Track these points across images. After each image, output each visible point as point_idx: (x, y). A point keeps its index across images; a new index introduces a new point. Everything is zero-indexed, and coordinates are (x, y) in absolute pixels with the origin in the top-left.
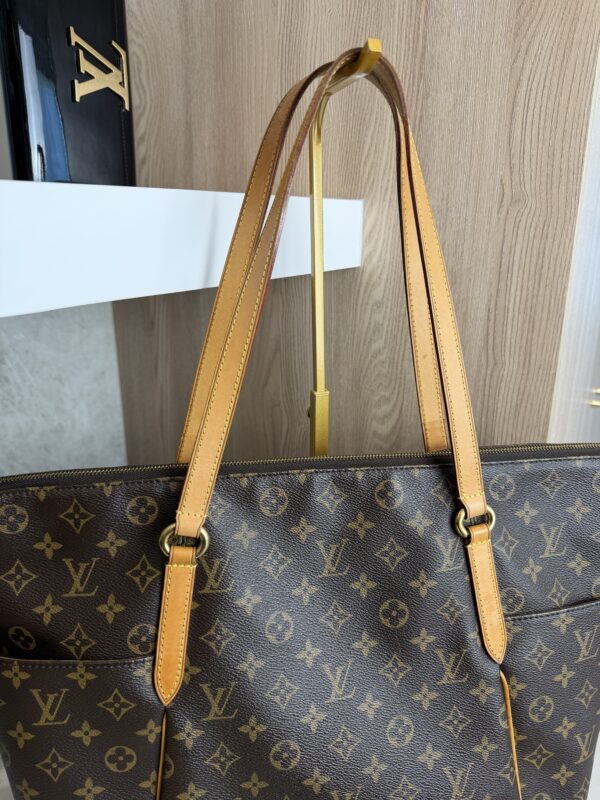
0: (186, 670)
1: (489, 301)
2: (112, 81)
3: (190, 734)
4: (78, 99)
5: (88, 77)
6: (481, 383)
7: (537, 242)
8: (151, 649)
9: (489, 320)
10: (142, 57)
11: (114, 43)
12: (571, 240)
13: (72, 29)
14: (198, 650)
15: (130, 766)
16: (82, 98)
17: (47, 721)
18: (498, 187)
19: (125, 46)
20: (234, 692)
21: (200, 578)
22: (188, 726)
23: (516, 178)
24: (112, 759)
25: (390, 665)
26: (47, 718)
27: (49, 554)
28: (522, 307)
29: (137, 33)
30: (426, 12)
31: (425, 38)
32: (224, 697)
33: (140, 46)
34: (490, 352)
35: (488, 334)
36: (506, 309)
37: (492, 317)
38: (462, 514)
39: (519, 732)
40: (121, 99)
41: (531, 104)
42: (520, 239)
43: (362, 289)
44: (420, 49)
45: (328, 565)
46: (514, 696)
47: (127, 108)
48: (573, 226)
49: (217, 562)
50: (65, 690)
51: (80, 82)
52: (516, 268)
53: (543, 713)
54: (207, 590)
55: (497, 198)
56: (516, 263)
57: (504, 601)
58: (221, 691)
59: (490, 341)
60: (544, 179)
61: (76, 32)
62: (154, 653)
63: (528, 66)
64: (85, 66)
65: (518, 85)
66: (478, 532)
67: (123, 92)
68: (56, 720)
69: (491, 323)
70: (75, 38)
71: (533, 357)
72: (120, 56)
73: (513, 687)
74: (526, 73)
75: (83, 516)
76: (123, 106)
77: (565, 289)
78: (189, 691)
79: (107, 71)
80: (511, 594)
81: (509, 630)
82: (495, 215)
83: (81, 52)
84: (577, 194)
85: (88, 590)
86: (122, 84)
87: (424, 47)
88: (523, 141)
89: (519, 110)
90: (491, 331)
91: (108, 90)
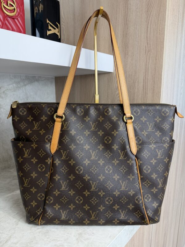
0: (58, 147)
1: (144, 77)
2: (56, 31)
3: (57, 162)
4: (48, 35)
5: (50, 30)
6: (143, 99)
7: (154, 61)
8: (50, 141)
9: (144, 82)
10: (64, 27)
11: (57, 23)
12: (163, 59)
13: (47, 19)
14: (61, 142)
15: (44, 170)
16: (49, 35)
17: (26, 156)
18: (145, 48)
19: (59, 24)
20: (68, 152)
21: (62, 126)
22: (57, 160)
23: (149, 46)
24: (40, 168)
25: (107, 153)
26: (26, 155)
27: (30, 120)
28: (152, 78)
29: (63, 22)
30: (127, 9)
31: (127, 15)
32: (66, 154)
33: (64, 25)
34: (144, 91)
35: (144, 86)
36: (148, 79)
37: (145, 81)
38: (125, 117)
39: (141, 175)
40: (58, 35)
41: (152, 27)
42: (150, 61)
43: (114, 78)
44: (126, 18)
45: (93, 128)
46: (139, 165)
47: (59, 37)
48: (163, 56)
49: (66, 123)
50: (30, 149)
51: (48, 31)
52: (150, 68)
53: (148, 170)
54: (64, 129)
55: (144, 51)
56: (150, 67)
57: (136, 140)
58: (65, 152)
59: (144, 88)
60: (155, 45)
61: (48, 20)
62: (51, 142)
63: (150, 18)
64: (50, 28)
65: (148, 23)
66: (129, 121)
67: (58, 34)
68: (28, 156)
69: (144, 83)
70: (48, 21)
71: (155, 91)
72: (58, 26)
73: (139, 162)
74: (150, 20)
75: (38, 111)
76: (58, 37)
77: (162, 72)
78: (58, 151)
79: (55, 29)
80: (138, 138)
81: (138, 147)
82: (144, 55)
83: (49, 25)
84: (163, 48)
85: (38, 128)
86: (58, 32)
87: (127, 17)
88: (150, 36)
89: (149, 29)
90: (144, 85)
91: (55, 33)
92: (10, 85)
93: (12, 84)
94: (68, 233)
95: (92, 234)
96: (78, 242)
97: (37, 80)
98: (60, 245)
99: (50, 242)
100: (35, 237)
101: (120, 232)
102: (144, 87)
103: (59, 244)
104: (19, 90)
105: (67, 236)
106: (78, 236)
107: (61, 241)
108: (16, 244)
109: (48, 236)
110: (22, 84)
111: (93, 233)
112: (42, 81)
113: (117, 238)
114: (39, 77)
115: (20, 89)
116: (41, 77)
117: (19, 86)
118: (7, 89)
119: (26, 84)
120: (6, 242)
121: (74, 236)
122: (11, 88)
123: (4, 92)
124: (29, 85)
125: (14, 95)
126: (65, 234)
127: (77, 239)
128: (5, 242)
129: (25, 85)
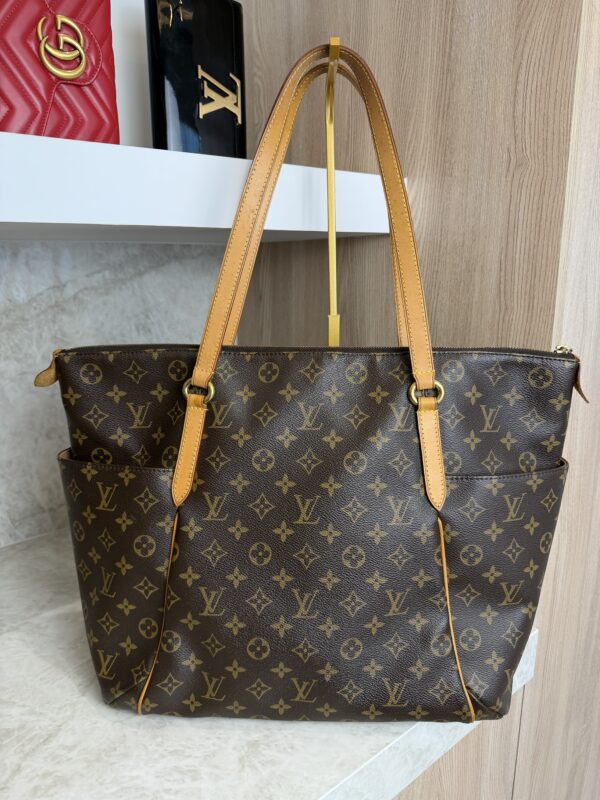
1: (501, 253)
4: (201, 117)
5: (210, 100)
6: (496, 327)
7: (536, 198)
9: (501, 270)
11: (231, 75)
12: (563, 194)
13: (199, 67)
15: (151, 552)
16: (205, 116)
17: (103, 507)
18: (505, 156)
19: (241, 77)
23: (519, 145)
24: (138, 546)
26: (103, 505)
27: (117, 400)
28: (526, 256)
30: (452, 19)
31: (451, 40)
32: (219, 504)
34: (502, 299)
35: (500, 283)
36: (513, 261)
37: (503, 266)
38: (414, 387)
40: (235, 116)
41: (530, 82)
42: (523, 198)
44: (447, 50)
47: (240, 122)
48: (565, 181)
49: (222, 407)
50: (116, 485)
51: (204, 104)
52: (521, 223)
54: (213, 426)
55: (505, 165)
56: (521, 218)
58: (217, 499)
59: (502, 289)
60: (541, 143)
61: (203, 69)
63: (527, 50)
64: (208, 93)
65: (520, 67)
66: (426, 402)
67: (237, 111)
68: (108, 507)
69: (503, 274)
70: (201, 73)
71: (536, 301)
72: (235, 83)
74: (525, 57)
76: (237, 121)
77: (559, 237)
79: (224, 95)
82: (503, 179)
83: (205, 83)
84: (567, 154)
86: (236, 104)
87: (451, 47)
88: (524, 113)
89: (520, 87)
90: (502, 280)
91: (225, 109)
92: (93, 273)
93: (99, 272)
94: (219, 738)
95: (289, 750)
96: (243, 766)
97: (178, 258)
98: (189, 771)
99: (163, 756)
100: (124, 736)
101: (375, 754)
102: (502, 286)
103: (187, 766)
104: (121, 289)
105: (214, 745)
106: (246, 749)
107: (196, 757)
108: (70, 749)
109: (159, 739)
110: (131, 270)
111: (292, 748)
112: (193, 258)
113: (361, 772)
114: (184, 246)
115: (123, 287)
116: (189, 246)
117: (121, 276)
118: (86, 289)
119: (142, 269)
120: (45, 741)
121: (234, 748)
122: (96, 284)
123: (75, 297)
124: (153, 273)
125: (105, 303)
126: (208, 739)
127: (241, 760)
128: (42, 740)
129: (140, 274)
